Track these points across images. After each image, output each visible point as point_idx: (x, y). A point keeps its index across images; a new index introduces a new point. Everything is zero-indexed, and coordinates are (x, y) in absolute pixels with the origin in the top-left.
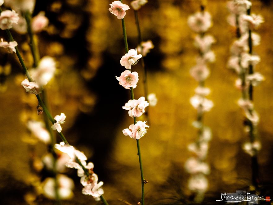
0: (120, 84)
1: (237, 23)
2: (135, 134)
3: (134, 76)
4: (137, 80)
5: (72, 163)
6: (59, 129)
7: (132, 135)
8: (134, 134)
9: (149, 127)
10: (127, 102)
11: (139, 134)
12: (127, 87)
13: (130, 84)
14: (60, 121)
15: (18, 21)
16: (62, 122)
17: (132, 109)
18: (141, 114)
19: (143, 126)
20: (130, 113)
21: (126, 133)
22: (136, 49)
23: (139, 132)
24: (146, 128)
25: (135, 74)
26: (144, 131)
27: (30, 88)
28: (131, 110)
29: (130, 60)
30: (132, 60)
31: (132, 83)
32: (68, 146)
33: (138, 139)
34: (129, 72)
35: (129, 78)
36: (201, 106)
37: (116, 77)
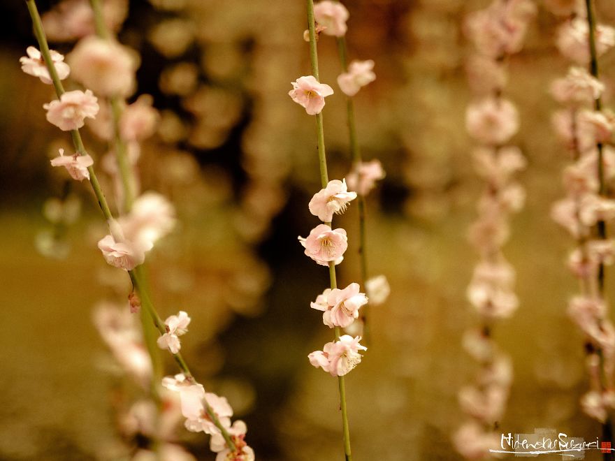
0: (306, 253)
1: (574, 127)
2: (336, 365)
3: (337, 237)
4: (345, 247)
5: (200, 421)
6: (175, 346)
7: (328, 366)
8: (332, 365)
9: (365, 349)
10: (321, 293)
11: (343, 364)
12: (322, 260)
13: (329, 255)
14: (178, 328)
15: (96, 113)
16: (182, 332)
17: (330, 308)
18: (351, 320)
19: (353, 348)
20: (325, 317)
21: (316, 361)
22: (344, 179)
23: (346, 359)
24: (360, 352)
25: (341, 234)
26: (354, 357)
27: (116, 255)
28: (329, 311)
29: (330, 203)
30: (334, 203)
31: (332, 253)
32: (191, 383)
33: (343, 375)
34: (327, 229)
35: (326, 242)
36: (489, 305)
37: (299, 238)
